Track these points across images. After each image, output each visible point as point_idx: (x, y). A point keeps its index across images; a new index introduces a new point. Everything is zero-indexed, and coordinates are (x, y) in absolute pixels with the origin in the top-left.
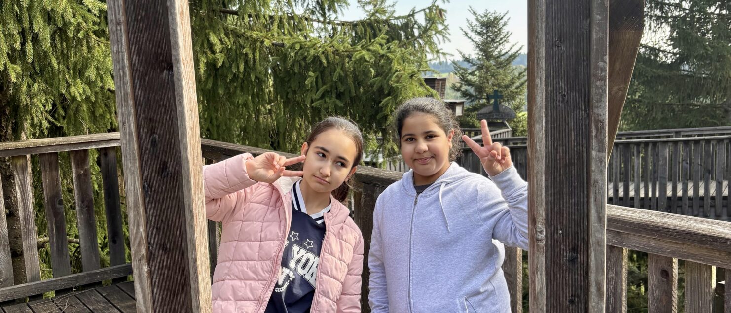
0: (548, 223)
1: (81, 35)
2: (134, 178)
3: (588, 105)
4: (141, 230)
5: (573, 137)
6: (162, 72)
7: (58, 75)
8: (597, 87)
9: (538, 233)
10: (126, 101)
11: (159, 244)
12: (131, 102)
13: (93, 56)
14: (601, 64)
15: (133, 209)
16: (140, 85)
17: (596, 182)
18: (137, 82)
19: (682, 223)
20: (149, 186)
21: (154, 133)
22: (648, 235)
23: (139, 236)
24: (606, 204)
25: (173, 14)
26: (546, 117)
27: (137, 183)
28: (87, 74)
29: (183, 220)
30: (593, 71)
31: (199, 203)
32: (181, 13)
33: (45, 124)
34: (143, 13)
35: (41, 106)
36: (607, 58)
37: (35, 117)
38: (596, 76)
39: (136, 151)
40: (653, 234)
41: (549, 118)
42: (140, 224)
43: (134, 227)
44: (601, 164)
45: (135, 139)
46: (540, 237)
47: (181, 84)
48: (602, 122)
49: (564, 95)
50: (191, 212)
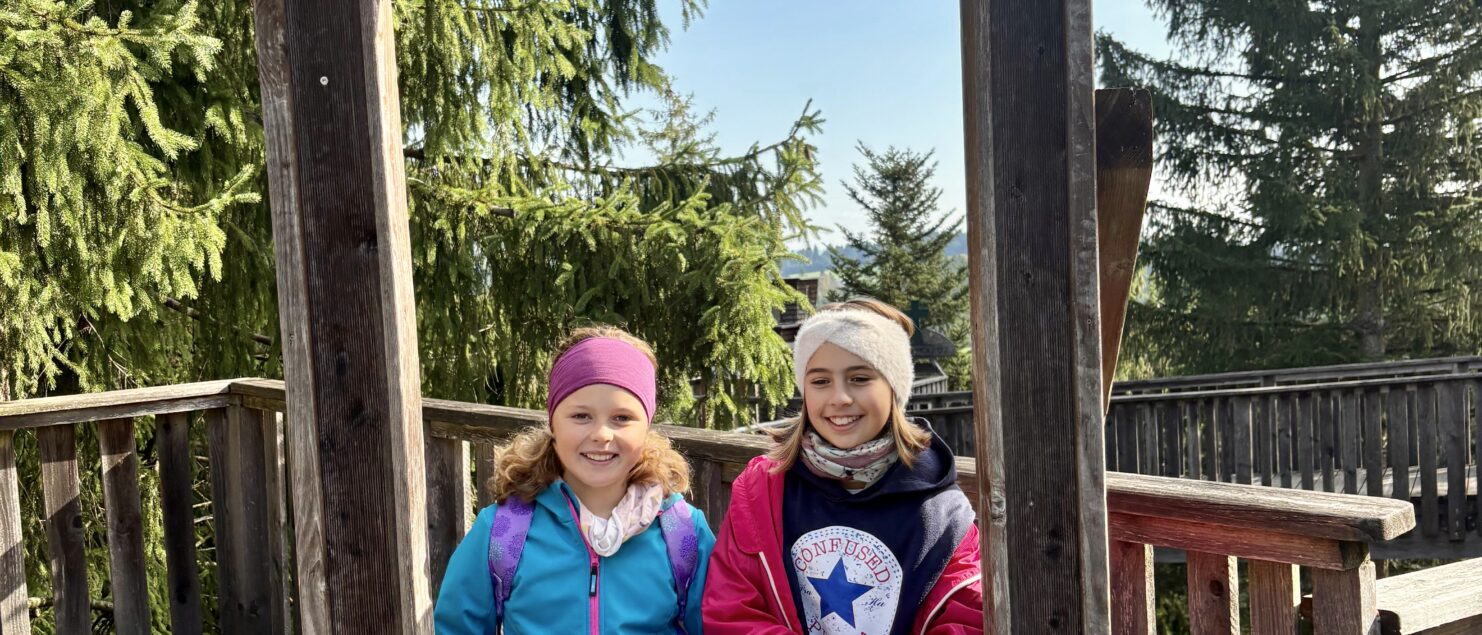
0: (1010, 488)
1: (134, 196)
2: (306, 427)
3: (1068, 292)
4: (316, 518)
5: (1045, 342)
6: (358, 246)
7: (89, 273)
8: (1081, 261)
9: (994, 506)
10: (295, 295)
11: (345, 543)
12: (302, 297)
13: (156, 236)
14: (1086, 223)
15: (302, 481)
16: (319, 270)
17: (1087, 417)
18: (313, 263)
19: (1240, 496)
20: (330, 441)
21: (342, 349)
22: (1184, 517)
23: (312, 529)
24: (1106, 472)
25: (379, 148)
26: (1000, 310)
27: (310, 437)
28: (145, 270)
29: (388, 499)
30: (1073, 235)
31: (416, 469)
32: (391, 148)
33: (52, 370)
35: (45, 335)
36: (1095, 213)
37: (31, 355)
38: (1078, 242)
39: (310, 380)
40: (1192, 516)
41: (1005, 313)
42: (315, 508)
43: (303, 514)
44: (1093, 387)
45: (309, 360)
46: (997, 513)
47: (391, 265)
48: (1092, 318)
49: (1028, 275)
50: (405, 484)
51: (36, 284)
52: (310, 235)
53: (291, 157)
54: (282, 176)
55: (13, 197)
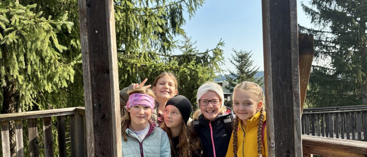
0: (276, 140)
1: (52, 61)
2: (90, 121)
3: (291, 87)
4: (93, 145)
5: (285, 101)
6: (104, 74)
7: (40, 81)
8: (295, 79)
9: (272, 144)
10: (88, 87)
11: (100, 152)
12: (90, 87)
13: (57, 71)
14: (296, 69)
15: (89, 135)
16: (95, 80)
17: (296, 121)
18: (93, 78)
19: (337, 142)
20: (97, 125)
21: (100, 101)
22: (322, 147)
23: (92, 148)
24: (302, 135)
25: (110, 49)
26: (273, 92)
27: (92, 124)
28: (54, 80)
29: (111, 140)
30: (293, 72)
31: (119, 132)
32: (114, 49)
33: (31, 105)
34: (97, 49)
35: (30, 96)
36: (298, 66)
37: (27, 101)
38: (294, 74)
39: (92, 109)
40: (324, 147)
41: (274, 93)
42: (92, 143)
43: (89, 144)
44: (298, 113)
45: (91, 104)
46: (272, 146)
47: (113, 79)
48: (298, 94)
49: (281, 83)
50: (116, 136)
51: (28, 84)
52: (92, 71)
53: (88, 51)
54: (85, 56)
55: (22, 62)
